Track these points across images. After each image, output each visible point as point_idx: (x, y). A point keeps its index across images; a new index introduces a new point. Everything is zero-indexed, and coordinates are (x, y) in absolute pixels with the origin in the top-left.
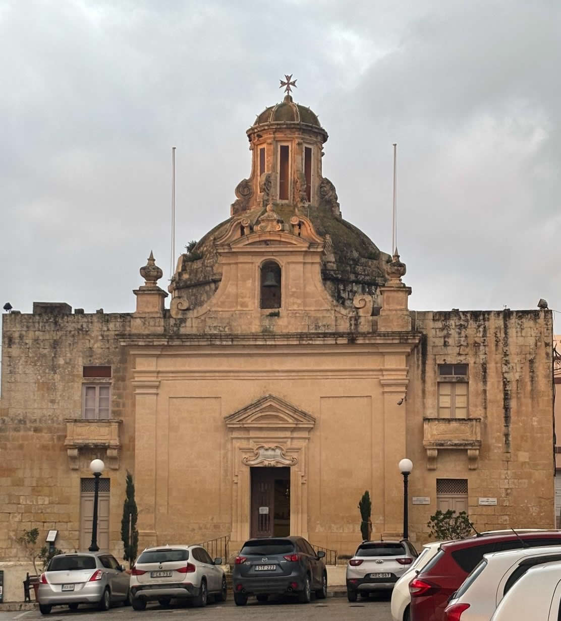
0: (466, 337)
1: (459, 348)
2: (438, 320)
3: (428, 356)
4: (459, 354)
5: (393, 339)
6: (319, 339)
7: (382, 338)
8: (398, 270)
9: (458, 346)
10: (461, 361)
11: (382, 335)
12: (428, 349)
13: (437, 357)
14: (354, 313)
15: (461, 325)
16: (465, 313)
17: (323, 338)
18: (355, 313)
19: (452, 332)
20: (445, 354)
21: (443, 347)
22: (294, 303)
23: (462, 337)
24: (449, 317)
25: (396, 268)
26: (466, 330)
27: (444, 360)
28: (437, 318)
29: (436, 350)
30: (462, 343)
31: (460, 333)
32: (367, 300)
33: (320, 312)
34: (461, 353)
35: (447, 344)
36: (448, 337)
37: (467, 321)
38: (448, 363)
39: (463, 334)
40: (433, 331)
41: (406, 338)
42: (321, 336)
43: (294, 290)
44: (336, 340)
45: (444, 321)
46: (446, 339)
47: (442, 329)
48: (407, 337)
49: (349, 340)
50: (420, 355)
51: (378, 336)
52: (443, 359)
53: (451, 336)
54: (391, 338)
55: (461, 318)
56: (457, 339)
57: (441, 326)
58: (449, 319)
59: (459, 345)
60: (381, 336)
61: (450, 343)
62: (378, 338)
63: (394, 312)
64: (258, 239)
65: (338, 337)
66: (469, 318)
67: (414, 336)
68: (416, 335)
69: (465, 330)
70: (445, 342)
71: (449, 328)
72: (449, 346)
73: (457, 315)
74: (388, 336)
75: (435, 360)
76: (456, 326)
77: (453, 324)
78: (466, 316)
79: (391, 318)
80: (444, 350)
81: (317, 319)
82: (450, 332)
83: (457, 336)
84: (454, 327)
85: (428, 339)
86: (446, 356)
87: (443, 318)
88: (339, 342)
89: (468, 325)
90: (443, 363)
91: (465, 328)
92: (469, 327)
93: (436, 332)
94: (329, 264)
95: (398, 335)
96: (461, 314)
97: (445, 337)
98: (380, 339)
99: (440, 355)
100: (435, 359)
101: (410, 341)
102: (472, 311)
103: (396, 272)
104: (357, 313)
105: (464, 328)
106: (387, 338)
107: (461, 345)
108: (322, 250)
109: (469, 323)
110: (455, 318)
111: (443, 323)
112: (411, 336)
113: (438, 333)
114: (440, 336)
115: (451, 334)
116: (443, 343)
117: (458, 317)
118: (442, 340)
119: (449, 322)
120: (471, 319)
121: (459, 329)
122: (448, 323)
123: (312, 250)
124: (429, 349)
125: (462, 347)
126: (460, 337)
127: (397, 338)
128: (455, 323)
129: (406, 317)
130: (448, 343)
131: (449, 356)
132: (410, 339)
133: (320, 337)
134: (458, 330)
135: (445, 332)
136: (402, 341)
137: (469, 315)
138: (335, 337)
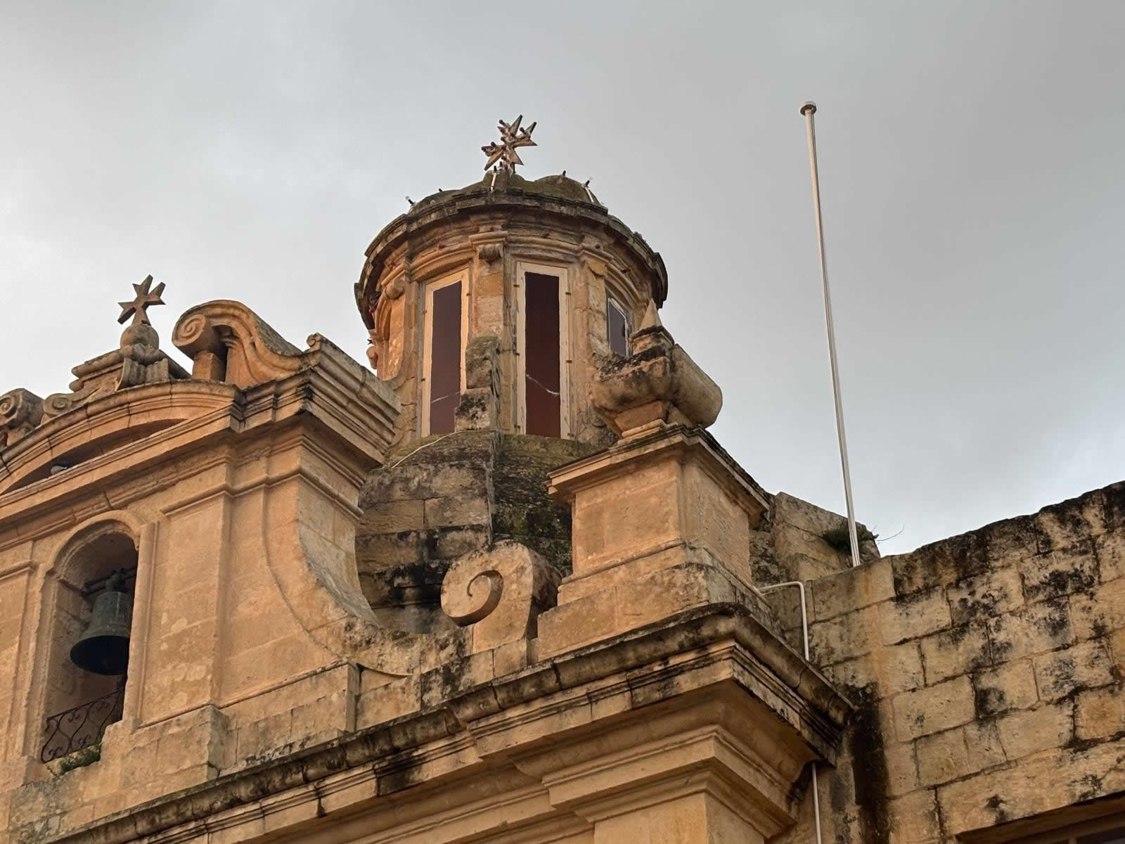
0: (1100, 633)
1: (1068, 711)
2: (928, 590)
3: (896, 804)
4: (1077, 745)
5: (592, 699)
6: (239, 811)
7: (538, 704)
8: (639, 377)
9: (1060, 702)
10: (1096, 781)
11: (528, 689)
12: (891, 766)
13: (946, 794)
14: (443, 655)
15: (1058, 580)
16: (1066, 512)
17: (255, 800)
18: (451, 649)
19: (1012, 630)
20: (995, 768)
21: (973, 731)
22: (174, 689)
23: (1076, 642)
24: (985, 559)
25: (627, 370)
26: (1092, 595)
27: (994, 803)
28: (919, 582)
29: (934, 754)
30: (1083, 674)
31: (1058, 627)
32: (505, 570)
33: (285, 692)
34: (1083, 734)
35: (993, 703)
36: (996, 666)
37: (1091, 546)
38: (1017, 810)
39: (1079, 624)
40: (908, 657)
41: (657, 668)
42: (244, 791)
43: (181, 625)
44: (319, 794)
45: (956, 586)
46: (986, 682)
47: (957, 631)
48: (664, 658)
49: (380, 775)
50: (852, 810)
51: (512, 704)
52: (983, 797)
53: (1009, 655)
54: (580, 692)
55: (1048, 542)
56: (1047, 660)
57: (945, 619)
58: (985, 566)
59: (1068, 688)
60: (527, 701)
61: (1012, 696)
62: (513, 714)
63: (621, 573)
64: (47, 457)
65: (324, 777)
66: (1097, 529)
67: (700, 645)
68: (706, 631)
69: (1083, 599)
70: (981, 698)
71: (992, 615)
72: (1004, 714)
73: (1024, 535)
74: (562, 688)
75: (938, 815)
76: (1028, 591)
77: (1014, 587)
78: (1077, 523)
79: (603, 607)
80: (989, 745)
81: (266, 730)
82: (1001, 637)
83: (1043, 642)
84: (1017, 601)
85: (885, 708)
86: (1000, 776)
87: (949, 576)
88: (335, 802)
89: (1096, 569)
90: (989, 820)
91: (1085, 585)
92: (1107, 572)
93: (922, 657)
94: (454, 535)
95: (612, 663)
96: (1046, 520)
97: (975, 671)
98: (526, 719)
99: (965, 778)
100: (939, 808)
101: (685, 683)
102: (1108, 491)
103: (633, 392)
104: (461, 646)
105: (1078, 591)
106: (559, 698)
107: (1079, 689)
108: (297, 406)
109: (1105, 555)
110: (1016, 554)
111: (956, 596)
112: (682, 650)
113: (932, 662)
114: (949, 673)
115: (1007, 646)
116: (970, 707)
117: (1032, 547)
118: (965, 690)
119: (989, 582)
120: (1110, 529)
121: (1049, 601)
122: (981, 591)
123: (254, 422)
124: (899, 760)
125: (1087, 702)
126: (1066, 647)
127: (612, 681)
128: (1023, 578)
129: (680, 577)
130: (1001, 698)
131: (1018, 773)
132: (680, 670)
133: (237, 802)
134: (1043, 612)
135: (973, 642)
136: (642, 695)
137: (1092, 515)
138: (307, 781)
